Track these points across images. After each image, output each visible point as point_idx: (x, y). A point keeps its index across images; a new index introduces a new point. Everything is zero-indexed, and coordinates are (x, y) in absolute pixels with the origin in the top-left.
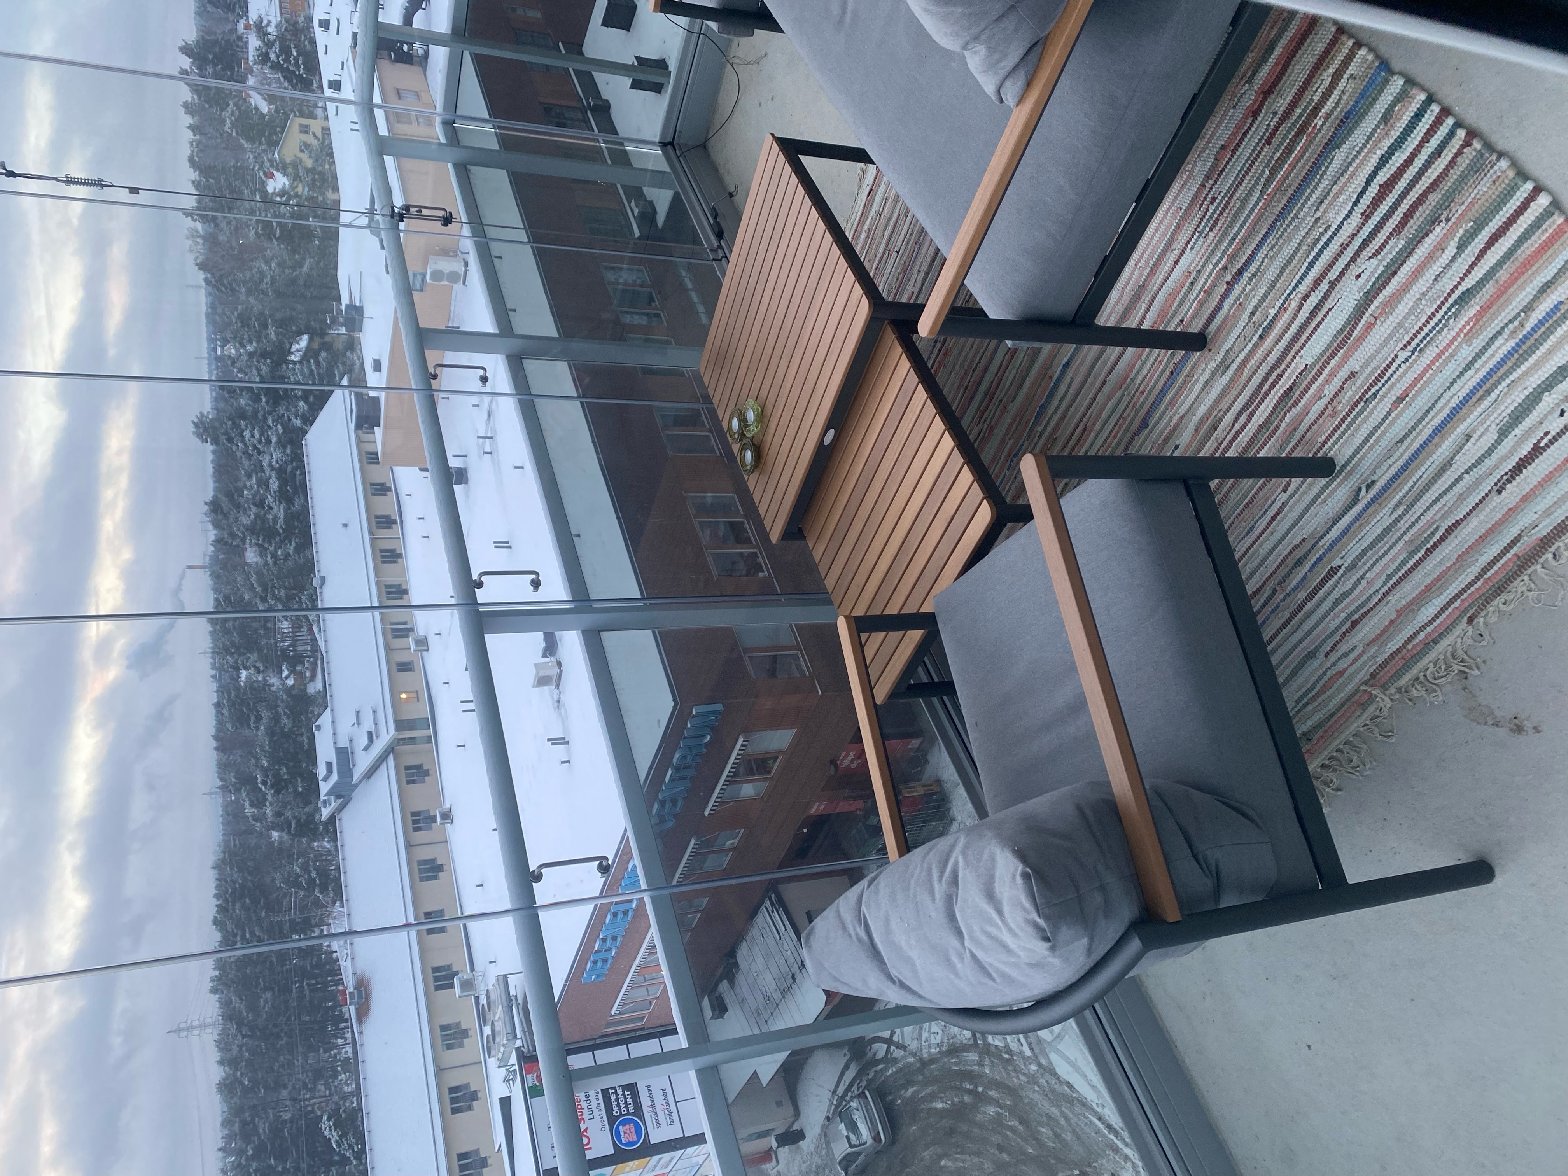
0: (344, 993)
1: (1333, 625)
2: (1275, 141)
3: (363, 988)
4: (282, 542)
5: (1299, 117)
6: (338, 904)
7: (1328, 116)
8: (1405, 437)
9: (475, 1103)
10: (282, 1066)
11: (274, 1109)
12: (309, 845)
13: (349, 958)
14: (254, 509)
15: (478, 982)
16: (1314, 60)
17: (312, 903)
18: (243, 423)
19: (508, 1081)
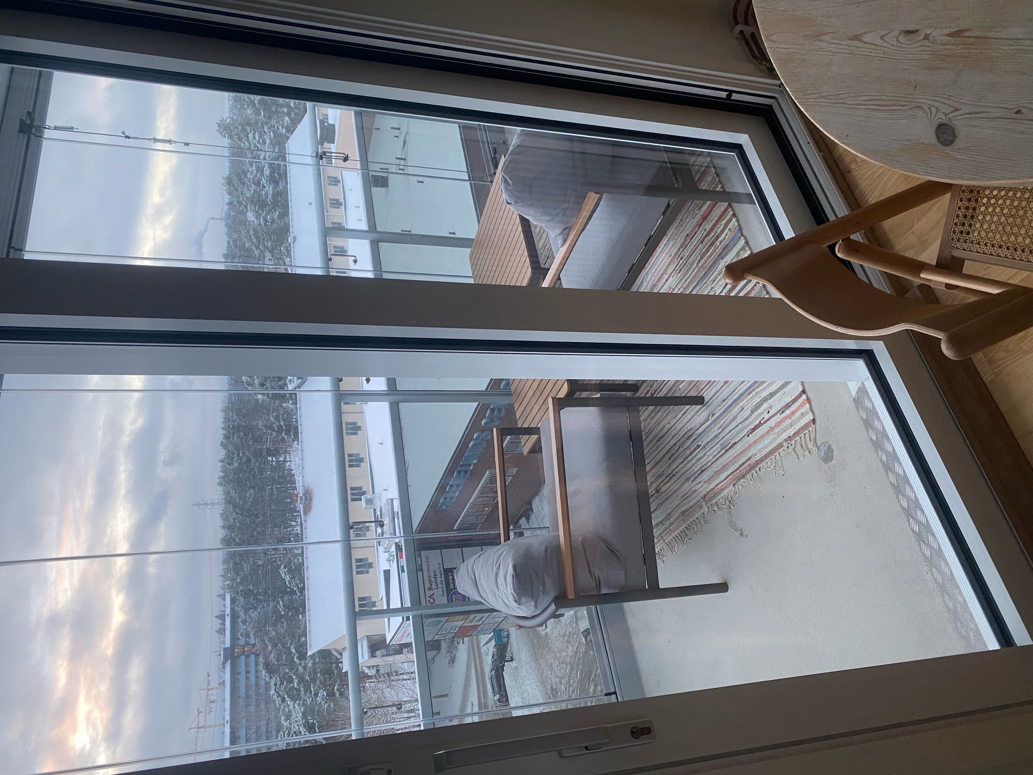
0: (297, 495)
1: (696, 469)
2: (704, 243)
3: (308, 496)
4: (270, 210)
5: (713, 237)
6: (296, 442)
7: (721, 242)
8: (725, 399)
9: (370, 569)
10: (259, 534)
11: (253, 557)
12: (280, 405)
13: (301, 476)
14: (253, 186)
15: (376, 500)
16: (720, 213)
17: (280, 440)
18: (248, 128)
19: (390, 561)
